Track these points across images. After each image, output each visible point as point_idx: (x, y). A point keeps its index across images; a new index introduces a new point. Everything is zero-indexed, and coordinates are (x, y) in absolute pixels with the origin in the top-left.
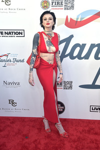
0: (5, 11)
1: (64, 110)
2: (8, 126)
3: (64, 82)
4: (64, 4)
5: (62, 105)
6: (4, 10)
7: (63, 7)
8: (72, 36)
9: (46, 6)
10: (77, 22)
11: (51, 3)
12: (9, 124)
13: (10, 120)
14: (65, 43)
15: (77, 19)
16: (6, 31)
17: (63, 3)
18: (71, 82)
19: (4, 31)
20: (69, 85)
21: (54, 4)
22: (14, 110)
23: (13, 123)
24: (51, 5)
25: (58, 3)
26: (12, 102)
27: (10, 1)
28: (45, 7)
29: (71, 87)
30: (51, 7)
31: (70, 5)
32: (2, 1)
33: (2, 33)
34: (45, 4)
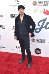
1: (41, 52)
2: (16, 57)
3: (42, 40)
4: (43, 3)
5: (40, 50)
6: (16, 6)
7: (43, 5)
8: (46, 18)
9: (35, 4)
11: (37, 3)
13: (16, 55)
14: (43, 21)
18: (45, 40)
19: (16, 15)
20: (44, 41)
21: (39, 3)
22: (18, 51)
23: (18, 56)
24: (37, 4)
25: (41, 3)
27: (19, 2)
28: (34, 4)
29: (45, 42)
30: (37, 5)
31: (46, 3)
32: (16, 2)
33: (15, 16)
34: (35, 3)
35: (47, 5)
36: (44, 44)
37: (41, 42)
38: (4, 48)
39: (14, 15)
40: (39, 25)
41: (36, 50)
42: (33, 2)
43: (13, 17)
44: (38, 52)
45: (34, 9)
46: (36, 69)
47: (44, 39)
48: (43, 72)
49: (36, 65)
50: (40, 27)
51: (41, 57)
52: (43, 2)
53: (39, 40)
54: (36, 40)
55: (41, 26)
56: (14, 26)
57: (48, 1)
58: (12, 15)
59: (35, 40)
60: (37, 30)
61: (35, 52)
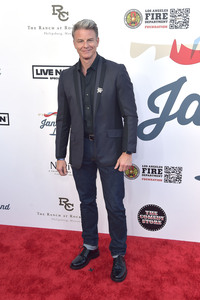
0: (58, 31)
1: (164, 222)
2: (58, 246)
3: (166, 167)
6: (55, 30)
7: (168, 24)
9: (135, 22)
10: (193, 51)
11: (144, 17)
12: (58, 242)
13: (60, 236)
15: (195, 46)
16: (59, 69)
17: (168, 16)
18: (180, 169)
19: (54, 69)
20: (175, 175)
21: (150, 18)
22: (69, 218)
23: (65, 241)
24: (144, 20)
26: (65, 203)
27: (67, 13)
28: (132, 23)
29: (179, 179)
30: (143, 24)
31: (181, 19)
32: (54, 14)
33: (50, 72)
34: (133, 19)
35: (186, 24)
36: (176, 185)
37: (163, 178)
38: (7, 207)
39: (45, 69)
40: (154, 109)
42: (127, 15)
43: (43, 76)
45: (132, 44)
47: (176, 165)
50: (158, 116)
51: (165, 242)
52: (169, 13)
53: (154, 171)
54: (141, 171)
55: (161, 111)
56: (46, 116)
57: (188, 11)
58: (39, 69)
59: (138, 171)
60: (148, 130)
61: (140, 220)
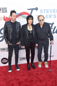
10: (9, 18)
31: (5, 10)
35: (6, 11)
37: (6, 51)
41: (2, 60)
44: (5, 62)
46: (5, 79)
48: (12, 80)
49: (5, 76)
50: (3, 35)
53: (3, 49)
57: (6, 8)
61: (2, 62)
